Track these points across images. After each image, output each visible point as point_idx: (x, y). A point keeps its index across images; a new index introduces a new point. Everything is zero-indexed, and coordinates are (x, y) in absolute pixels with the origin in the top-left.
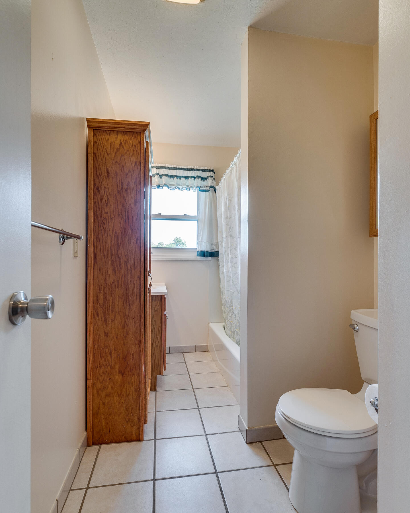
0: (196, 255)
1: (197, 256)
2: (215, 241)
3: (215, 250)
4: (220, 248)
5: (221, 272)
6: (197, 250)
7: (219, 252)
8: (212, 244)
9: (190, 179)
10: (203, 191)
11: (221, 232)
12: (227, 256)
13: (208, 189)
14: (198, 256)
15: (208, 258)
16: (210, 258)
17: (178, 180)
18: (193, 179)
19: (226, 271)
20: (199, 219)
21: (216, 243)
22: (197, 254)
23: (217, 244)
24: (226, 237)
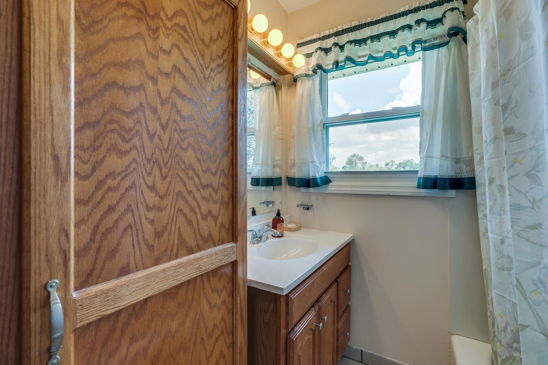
0: (415, 184)
1: (417, 188)
2: (464, 155)
3: (466, 175)
4: (477, 168)
5: (482, 230)
6: (420, 175)
7: (474, 178)
8: (457, 161)
9: (400, 33)
10: (432, 47)
11: (480, 130)
12: (498, 195)
13: (446, 39)
14: (419, 187)
15: (447, 191)
16: (452, 193)
17: (376, 43)
18: (406, 31)
19: (495, 236)
20: (423, 111)
21: (468, 159)
22: (418, 183)
23: (470, 162)
24: (495, 138)
